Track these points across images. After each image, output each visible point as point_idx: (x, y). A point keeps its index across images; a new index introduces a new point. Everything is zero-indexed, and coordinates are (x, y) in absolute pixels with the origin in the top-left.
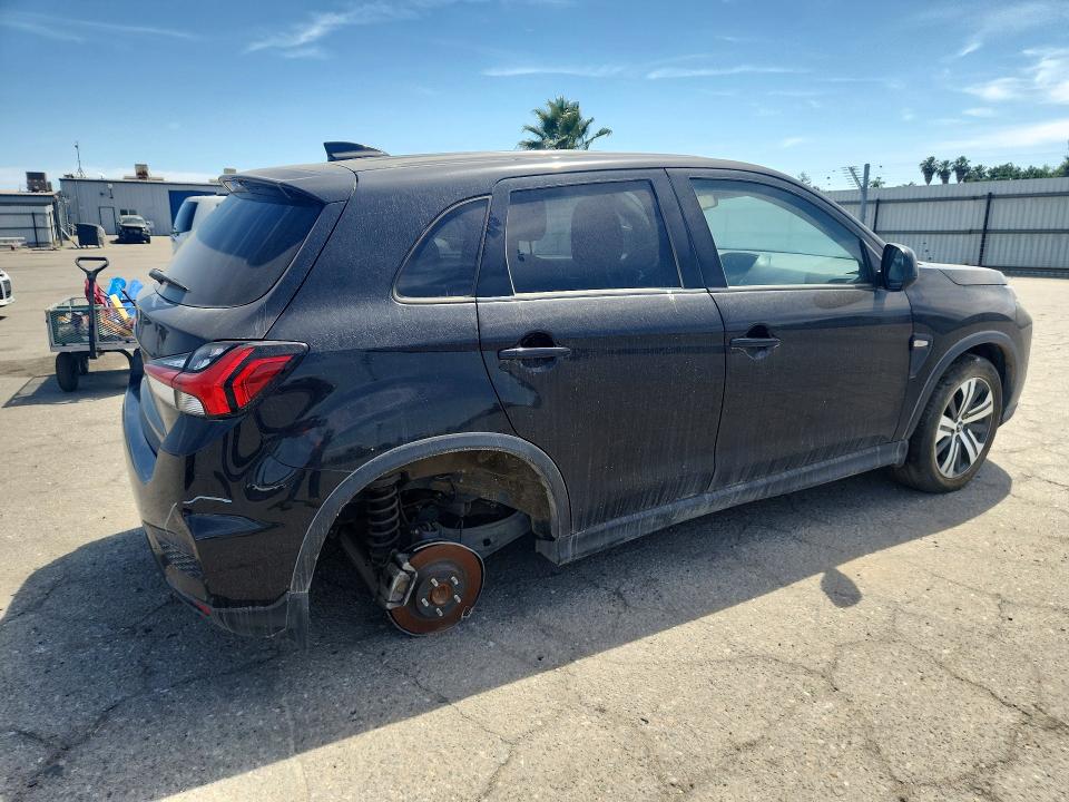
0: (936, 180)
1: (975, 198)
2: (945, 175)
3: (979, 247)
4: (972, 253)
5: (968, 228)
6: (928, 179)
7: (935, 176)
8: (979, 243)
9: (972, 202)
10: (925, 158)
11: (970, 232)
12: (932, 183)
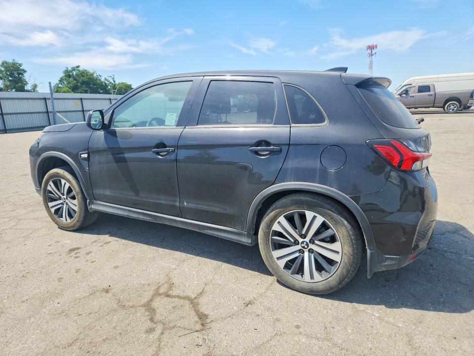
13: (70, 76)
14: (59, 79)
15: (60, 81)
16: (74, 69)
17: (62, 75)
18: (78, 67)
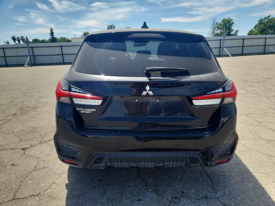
0: (17, 42)
1: (58, 46)
2: (19, 41)
3: (62, 58)
4: (61, 60)
5: (58, 54)
6: (15, 42)
7: (16, 41)
8: (62, 57)
9: (57, 47)
10: (12, 36)
11: (59, 55)
12: (16, 43)
13: (262, 23)
14: (255, 26)
15: (255, 27)
16: (266, 18)
17: (257, 23)
18: (269, 16)
